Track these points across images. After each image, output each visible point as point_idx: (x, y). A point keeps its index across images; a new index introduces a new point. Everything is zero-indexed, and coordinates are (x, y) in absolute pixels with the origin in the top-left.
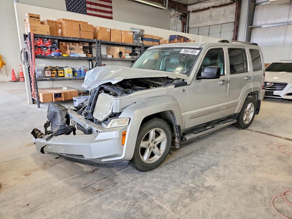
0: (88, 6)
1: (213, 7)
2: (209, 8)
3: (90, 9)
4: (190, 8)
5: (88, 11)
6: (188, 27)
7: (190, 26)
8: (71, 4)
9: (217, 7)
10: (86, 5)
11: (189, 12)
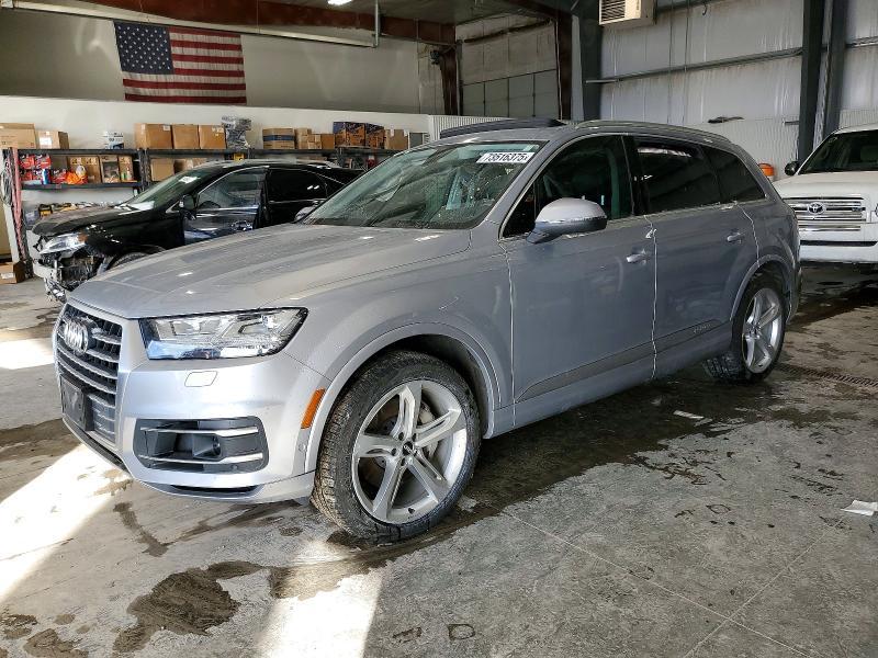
0: (176, 50)
1: (512, 30)
2: (501, 33)
3: (182, 58)
4: (462, 32)
5: (177, 64)
6: (461, 82)
7: (466, 79)
8: (131, 51)
9: (519, 29)
10: (170, 49)
11: (459, 43)
